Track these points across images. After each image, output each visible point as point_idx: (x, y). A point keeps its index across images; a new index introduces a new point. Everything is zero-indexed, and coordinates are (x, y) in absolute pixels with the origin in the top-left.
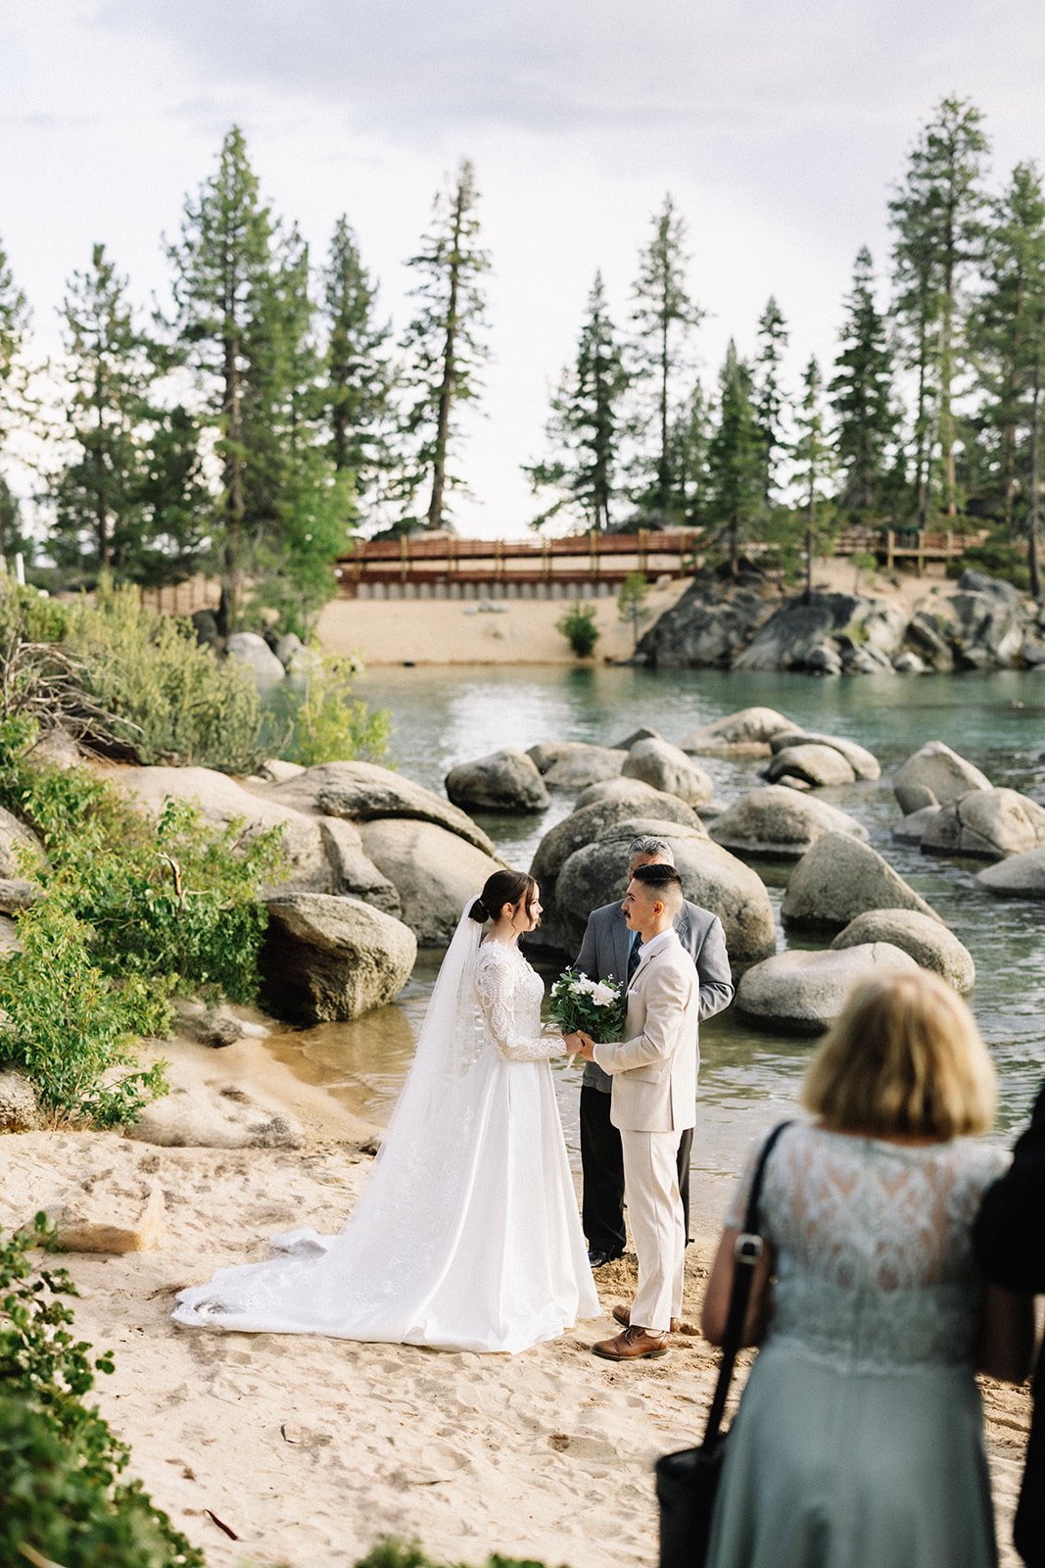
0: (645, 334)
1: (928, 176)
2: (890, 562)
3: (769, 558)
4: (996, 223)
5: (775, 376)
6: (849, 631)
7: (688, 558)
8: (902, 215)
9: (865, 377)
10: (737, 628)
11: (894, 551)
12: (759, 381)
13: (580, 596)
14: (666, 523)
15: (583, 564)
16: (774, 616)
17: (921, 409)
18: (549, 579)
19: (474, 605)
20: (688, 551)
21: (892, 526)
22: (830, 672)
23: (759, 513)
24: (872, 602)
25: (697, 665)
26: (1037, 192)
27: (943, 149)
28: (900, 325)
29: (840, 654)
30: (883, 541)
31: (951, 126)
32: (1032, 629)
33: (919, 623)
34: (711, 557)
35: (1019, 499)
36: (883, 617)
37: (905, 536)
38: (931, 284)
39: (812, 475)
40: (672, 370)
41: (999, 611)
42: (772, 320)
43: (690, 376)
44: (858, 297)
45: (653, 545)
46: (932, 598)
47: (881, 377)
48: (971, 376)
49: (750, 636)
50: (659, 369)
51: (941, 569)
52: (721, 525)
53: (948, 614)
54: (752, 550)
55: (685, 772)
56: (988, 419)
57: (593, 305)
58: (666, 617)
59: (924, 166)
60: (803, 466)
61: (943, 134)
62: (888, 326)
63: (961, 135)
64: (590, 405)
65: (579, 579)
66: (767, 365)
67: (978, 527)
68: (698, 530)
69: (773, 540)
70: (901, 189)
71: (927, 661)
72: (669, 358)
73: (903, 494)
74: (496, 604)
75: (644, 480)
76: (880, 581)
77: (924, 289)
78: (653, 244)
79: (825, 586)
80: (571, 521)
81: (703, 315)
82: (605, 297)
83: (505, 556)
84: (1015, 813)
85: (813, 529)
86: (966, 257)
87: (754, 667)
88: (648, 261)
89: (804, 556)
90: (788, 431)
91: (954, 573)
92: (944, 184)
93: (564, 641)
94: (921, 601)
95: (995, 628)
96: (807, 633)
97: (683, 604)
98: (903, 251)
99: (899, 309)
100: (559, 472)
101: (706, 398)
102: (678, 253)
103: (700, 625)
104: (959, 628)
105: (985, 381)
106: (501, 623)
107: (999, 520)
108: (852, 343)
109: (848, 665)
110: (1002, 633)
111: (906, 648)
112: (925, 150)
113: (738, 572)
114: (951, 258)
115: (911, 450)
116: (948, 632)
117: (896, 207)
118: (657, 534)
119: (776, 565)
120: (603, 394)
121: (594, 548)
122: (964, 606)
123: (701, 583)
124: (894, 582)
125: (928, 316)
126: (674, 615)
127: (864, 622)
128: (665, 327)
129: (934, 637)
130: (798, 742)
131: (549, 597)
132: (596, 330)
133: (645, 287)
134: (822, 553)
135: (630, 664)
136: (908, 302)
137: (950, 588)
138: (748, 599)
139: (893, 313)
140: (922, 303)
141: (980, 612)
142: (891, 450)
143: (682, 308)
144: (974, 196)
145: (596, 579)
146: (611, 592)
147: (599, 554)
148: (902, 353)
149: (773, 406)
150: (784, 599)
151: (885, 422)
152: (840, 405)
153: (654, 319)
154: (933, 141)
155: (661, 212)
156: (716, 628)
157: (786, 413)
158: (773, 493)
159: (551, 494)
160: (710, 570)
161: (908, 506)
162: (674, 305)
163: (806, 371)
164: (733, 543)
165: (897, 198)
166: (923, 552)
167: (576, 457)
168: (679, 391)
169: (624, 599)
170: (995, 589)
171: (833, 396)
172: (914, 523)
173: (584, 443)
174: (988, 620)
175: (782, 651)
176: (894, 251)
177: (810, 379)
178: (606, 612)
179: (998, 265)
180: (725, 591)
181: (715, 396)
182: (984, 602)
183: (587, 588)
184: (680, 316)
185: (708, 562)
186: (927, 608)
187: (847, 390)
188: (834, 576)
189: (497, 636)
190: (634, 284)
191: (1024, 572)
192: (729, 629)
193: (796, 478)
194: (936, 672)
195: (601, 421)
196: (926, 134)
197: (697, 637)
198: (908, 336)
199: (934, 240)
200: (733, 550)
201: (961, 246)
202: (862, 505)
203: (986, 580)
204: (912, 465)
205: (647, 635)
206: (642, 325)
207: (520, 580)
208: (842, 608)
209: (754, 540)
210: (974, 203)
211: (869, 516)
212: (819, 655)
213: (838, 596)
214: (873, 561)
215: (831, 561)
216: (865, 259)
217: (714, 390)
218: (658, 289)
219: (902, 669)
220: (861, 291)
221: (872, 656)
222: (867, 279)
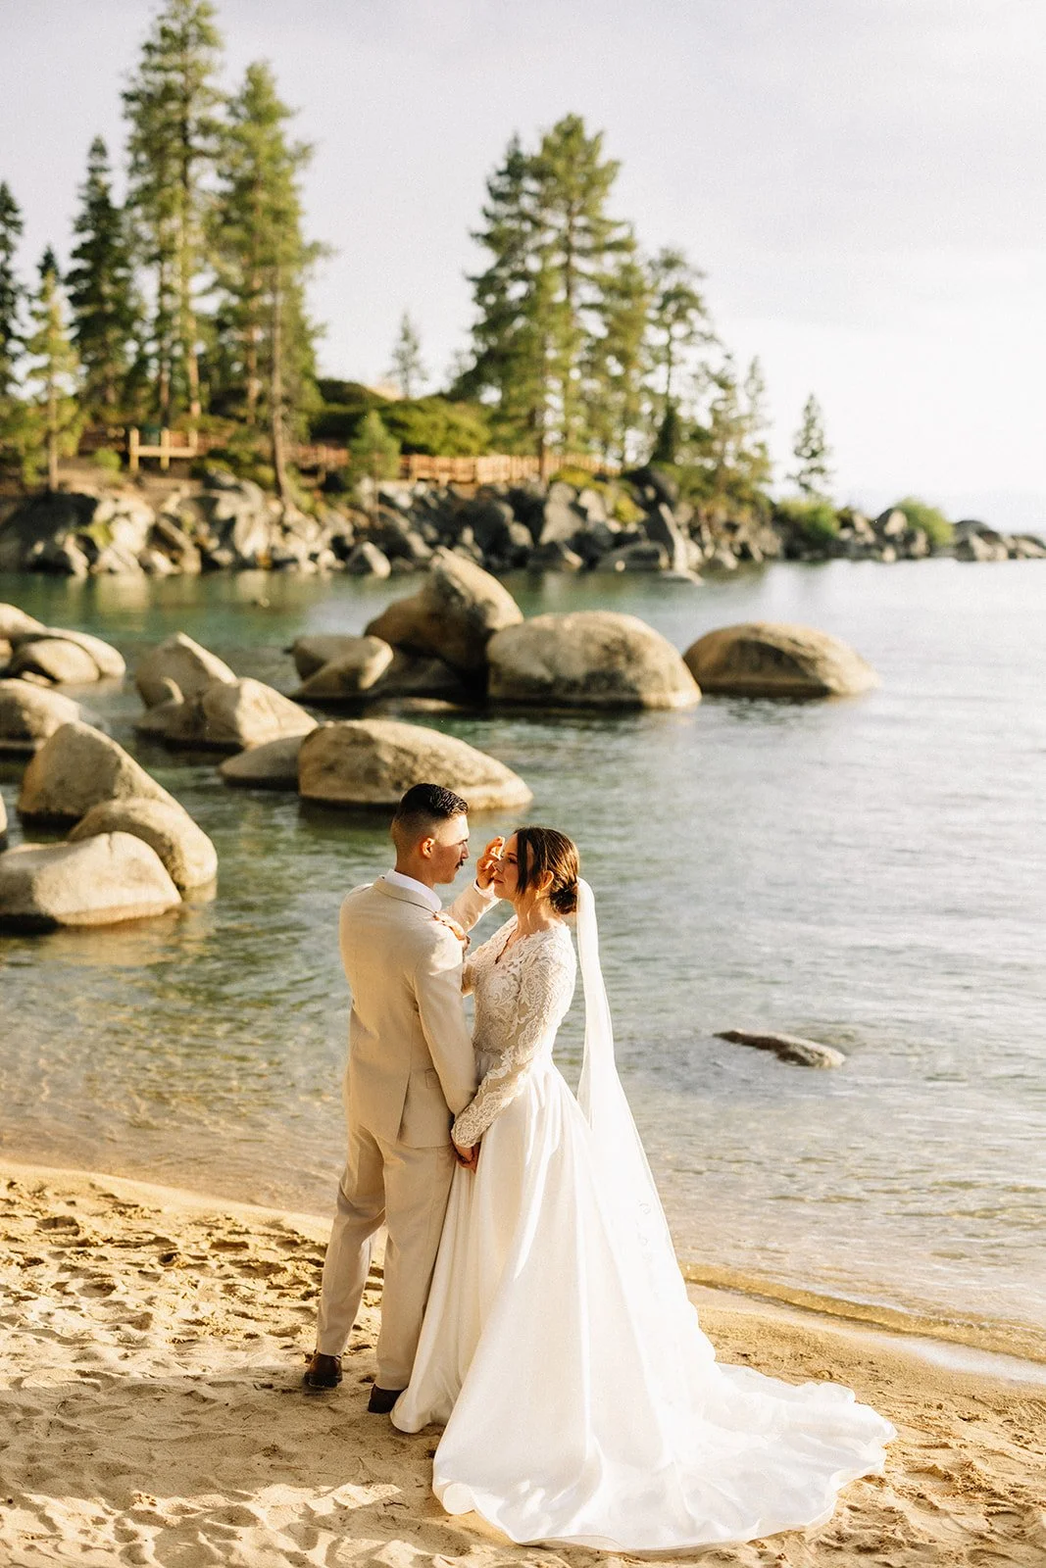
1: (159, 68)
2: (134, 464)
4: (229, 122)
5: (10, 267)
6: (94, 533)
8: (135, 106)
9: (105, 271)
11: (137, 451)
16: (15, 516)
17: (161, 307)
21: (134, 423)
22: (73, 574)
24: (116, 501)
27: (175, 41)
28: (136, 219)
29: (85, 555)
30: (126, 440)
31: (184, 19)
32: (277, 530)
33: (163, 523)
35: (261, 399)
36: (128, 517)
37: (147, 433)
38: (167, 180)
39: (48, 369)
41: (244, 511)
44: (93, 188)
46: (175, 498)
47: (120, 272)
48: (210, 276)
53: (192, 515)
56: (229, 319)
59: (157, 58)
60: (41, 361)
61: (175, 27)
62: (125, 219)
63: (193, 29)
67: (221, 426)
70: (134, 80)
71: (174, 561)
73: (144, 391)
76: (123, 481)
77: (160, 184)
79: (63, 486)
84: (257, 703)
85: (54, 426)
86: (203, 154)
89: (44, 451)
90: (25, 324)
91: (196, 474)
92: (177, 78)
94: (164, 501)
95: (239, 529)
96: (48, 532)
98: (135, 146)
99: (136, 204)
104: (203, 529)
105: (221, 283)
107: (242, 420)
108: (88, 236)
109: (94, 566)
110: (248, 533)
111: (152, 547)
114: (188, 155)
115: (151, 348)
116: (193, 533)
117: (129, 97)
122: (208, 507)
124: (138, 482)
125: (166, 213)
127: (109, 522)
129: (181, 539)
130: (37, 638)
136: (143, 197)
137: (193, 488)
139: (130, 205)
140: (157, 198)
141: (224, 513)
142: (131, 347)
144: (207, 91)
148: (140, 248)
149: (9, 298)
150: (24, 499)
151: (125, 318)
152: (76, 300)
154: (165, 33)
157: (23, 306)
158: (11, 389)
161: (148, 405)
163: (41, 261)
165: (130, 88)
166: (167, 451)
170: (239, 490)
171: (71, 290)
172: (157, 421)
174: (232, 521)
175: (22, 550)
176: (129, 143)
177: (48, 265)
179: (234, 166)
182: (228, 502)
186: (172, 509)
187: (85, 284)
188: (74, 477)
191: (268, 472)
193: (34, 373)
194: (183, 573)
196: (158, 25)
198: (146, 231)
199: (169, 135)
201: (197, 142)
202: (104, 402)
203: (230, 479)
204: (154, 363)
208: (85, 508)
210: (209, 98)
212: (63, 555)
213: (81, 496)
214: (116, 460)
216: (99, 149)
219: (148, 568)
220: (95, 182)
221: (118, 555)
222: (103, 170)
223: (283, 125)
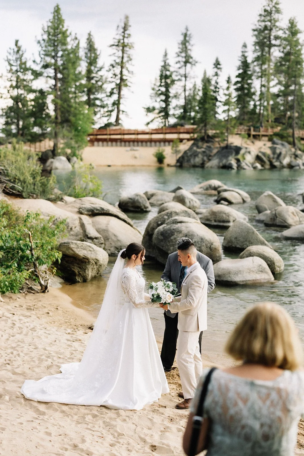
0: (179, 68)
1: (264, 21)
2: (252, 136)
3: (216, 135)
4: (284, 36)
5: (218, 81)
6: (239, 157)
7: (192, 135)
8: (256, 33)
9: (245, 81)
10: (206, 156)
11: (253, 133)
12: (213, 82)
13: (160, 146)
14: (185, 124)
15: (161, 136)
16: (217, 152)
17: (261, 91)
18: (151, 141)
19: (128, 148)
20: (192, 133)
21: (252, 126)
22: (233, 169)
23: (213, 121)
24: (246, 148)
25: (194, 166)
26: (296, 26)
27: (268, 13)
28: (255, 66)
29: (237, 163)
30: (250, 130)
31: (271, 6)
32: (293, 156)
33: (260, 154)
34: (199, 134)
35: (290, 118)
36: (249, 152)
37: (256, 128)
38: (264, 54)
39: (229, 110)
40: (187, 79)
41: (284, 151)
42: (217, 64)
43: (193, 81)
44: (243, 57)
45: (182, 131)
46: (264, 147)
47: (249, 81)
48: (276, 81)
49: (210, 158)
50: (183, 79)
51: (266, 139)
52: (202, 125)
53: (269, 152)
54: (211, 132)
55: (192, 200)
56: (281, 94)
57: (164, 59)
58: (185, 152)
59: (263, 18)
60: (226, 108)
61: (268, 9)
62: (251, 66)
63: (274, 9)
64: (163, 89)
65: (160, 141)
66: (216, 78)
67: (277, 126)
68: (195, 127)
69: (218, 129)
70: (256, 25)
71: (262, 166)
72: (186, 75)
73: (256, 116)
74: (135, 148)
75: (179, 112)
76: (249, 142)
77: (262, 55)
78: (182, 41)
79: (232, 143)
80: (157, 124)
81: (197, 62)
82: (168, 57)
83: (138, 134)
84: (293, 213)
85: (229, 126)
86: (275, 45)
87: (211, 167)
88: (181, 46)
89: (226, 134)
90: (222, 97)
91: (270, 140)
92: (268, 24)
93: (155, 159)
94: (261, 148)
95: (282, 156)
96: (227, 157)
97: (190, 149)
98: (256, 44)
99: (255, 61)
100: (154, 109)
101: (197, 87)
102: (189, 44)
103: (195, 155)
104: (272, 156)
105: (280, 83)
106: (136, 154)
107: (284, 124)
108: (241, 71)
109: (239, 167)
110: (284, 158)
111: (256, 161)
112: (263, 13)
113: (207, 139)
114: (270, 46)
115: (258, 103)
116: (269, 157)
117: (254, 30)
118: (183, 128)
119: (218, 137)
120: (167, 86)
121: (164, 131)
122: (273, 150)
123: (196, 142)
124: (253, 142)
125: (263, 63)
126: (188, 152)
127: (244, 154)
128: (185, 66)
129: (265, 159)
130: (226, 191)
131: (151, 146)
132: (165, 67)
133: (180, 54)
134: (232, 134)
135: (175, 166)
136: (257, 59)
137: (269, 144)
138: (209, 147)
139: (253, 62)
140: (262, 59)
141: (278, 151)
142: (252, 103)
143: (191, 60)
144: (277, 27)
145: (165, 141)
146: (169, 145)
147: (166, 133)
148: (256, 74)
149: (217, 90)
150: (220, 147)
151: (250, 95)
152: (237, 90)
153: (182, 64)
154: (265, 11)
155: (184, 31)
156: (200, 156)
157: (221, 92)
158: (217, 116)
159: (151, 116)
160: (199, 138)
161: (256, 120)
162: (188, 59)
163: (227, 79)
164: (205, 130)
165: (255, 28)
166: (262, 133)
167: (159, 104)
168: (189, 85)
169: (173, 147)
170: (283, 145)
171: (235, 87)
172: (258, 125)
173: (161, 100)
174: (280, 154)
175: (219, 163)
176: (254, 44)
177: (228, 81)
178: (167, 151)
179: (284, 48)
180: (203, 145)
181: (199, 87)
182: (279, 148)
183: (162, 144)
184: (190, 63)
185: (198, 136)
186: (262, 150)
187: (239, 85)
188: (235, 140)
189: (135, 158)
190: (176, 53)
191: (291, 139)
192: (204, 156)
193: (224, 111)
194: (265, 169)
195: (166, 94)
196: (263, 8)
197: (194, 158)
198: (257, 69)
199: (265, 40)
200: (205, 133)
201: (273, 42)
202: (244, 119)
203: (280, 142)
204: (258, 107)
205: (180, 158)
206: (178, 65)
207: (142, 141)
208: (237, 150)
209: (211, 129)
210: (277, 29)
211: (245, 122)
212: (230, 164)
213: (236, 147)
214: (247, 136)
215: (234, 136)
216: (245, 46)
217: (200, 85)
218: (183, 55)
219: (255, 168)
220: (243, 56)
221: (246, 164)
222: (245, 52)
223: (299, 36)
